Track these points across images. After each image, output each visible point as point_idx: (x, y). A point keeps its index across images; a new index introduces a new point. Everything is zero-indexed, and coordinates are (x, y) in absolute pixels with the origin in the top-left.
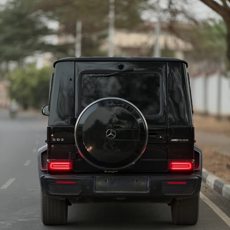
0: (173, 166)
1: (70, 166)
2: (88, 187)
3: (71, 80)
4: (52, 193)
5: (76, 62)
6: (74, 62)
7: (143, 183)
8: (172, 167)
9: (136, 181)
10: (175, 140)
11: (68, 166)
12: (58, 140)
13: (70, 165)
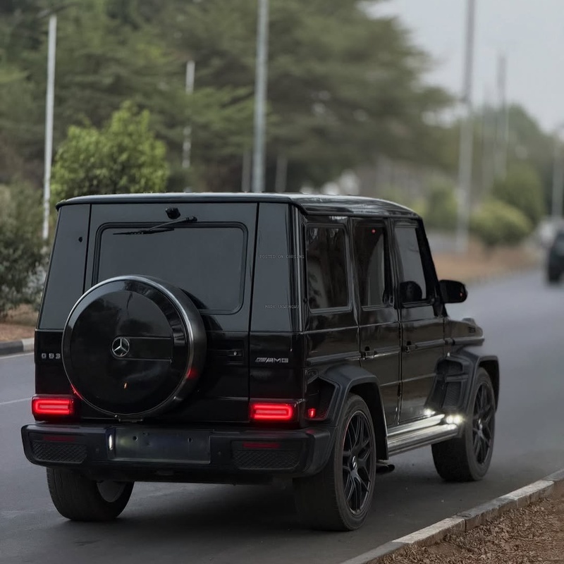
0: (258, 412)
1: (69, 408)
2: (97, 450)
3: (81, 239)
4: (38, 460)
5: (93, 205)
6: (89, 205)
8: (254, 413)
9: (190, 440)
10: (264, 360)
11: (67, 407)
12: (51, 356)
13: (69, 405)
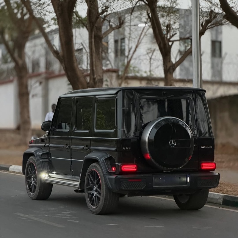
4: (124, 189)
7: (184, 179)
8: (202, 166)
10: (204, 147)
11: (135, 168)
12: (127, 148)
13: (136, 167)
